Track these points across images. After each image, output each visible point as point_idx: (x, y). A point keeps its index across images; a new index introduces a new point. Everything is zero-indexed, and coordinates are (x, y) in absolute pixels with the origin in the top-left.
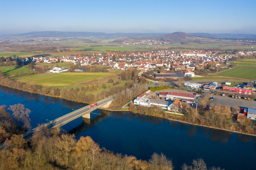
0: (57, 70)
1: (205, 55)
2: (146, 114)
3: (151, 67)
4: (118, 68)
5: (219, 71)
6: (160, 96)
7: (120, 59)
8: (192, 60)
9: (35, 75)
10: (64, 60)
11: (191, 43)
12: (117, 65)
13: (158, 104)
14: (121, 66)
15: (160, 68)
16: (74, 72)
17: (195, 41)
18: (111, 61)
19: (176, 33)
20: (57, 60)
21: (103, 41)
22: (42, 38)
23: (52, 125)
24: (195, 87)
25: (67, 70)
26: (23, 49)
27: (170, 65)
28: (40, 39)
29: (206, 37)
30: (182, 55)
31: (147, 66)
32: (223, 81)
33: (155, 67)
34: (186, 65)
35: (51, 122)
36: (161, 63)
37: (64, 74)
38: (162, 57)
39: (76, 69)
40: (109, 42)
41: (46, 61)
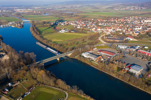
0: (63, 31)
3: (112, 31)
4: (94, 31)
6: (98, 52)
7: (100, 24)
8: (146, 26)
9: (52, 34)
10: (71, 24)
12: (94, 29)
13: (91, 57)
14: (96, 30)
15: (117, 32)
16: (71, 32)
18: (95, 25)
20: (68, 23)
24: (123, 48)
25: (67, 31)
27: (125, 30)
30: (142, 21)
31: (110, 30)
32: (145, 45)
33: (115, 31)
34: (135, 31)
35: (41, 61)
36: (121, 28)
37: (66, 34)
38: (128, 22)
39: (72, 30)
40: (106, 8)
41: (62, 24)
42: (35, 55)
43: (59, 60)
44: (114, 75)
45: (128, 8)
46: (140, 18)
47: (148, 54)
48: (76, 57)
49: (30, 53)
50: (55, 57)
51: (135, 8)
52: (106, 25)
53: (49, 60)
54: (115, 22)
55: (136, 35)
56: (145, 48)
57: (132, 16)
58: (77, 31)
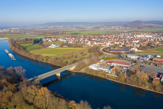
0: (53, 46)
1: (151, 36)
2: (94, 75)
3: (111, 44)
4: (90, 45)
5: (157, 47)
6: (108, 64)
7: (93, 39)
8: (141, 39)
9: (40, 49)
10: (60, 40)
11: (145, 28)
12: (89, 43)
13: (103, 69)
15: (116, 45)
16: (63, 47)
17: (148, 27)
18: (88, 40)
19: (136, 21)
20: (56, 40)
21: (88, 28)
22: (53, 26)
23: (35, 79)
24: (134, 58)
25: (59, 46)
26: (40, 33)
27: (123, 43)
29: (156, 24)
30: (134, 36)
31: (108, 44)
32: (155, 55)
33: (113, 44)
34: (134, 43)
35: (35, 77)
36: (118, 42)
37: (57, 48)
38: (121, 37)
39: (64, 45)
40: (91, 28)
41: (50, 40)
42: (24, 70)
43: (60, 75)
45: (113, 27)
46: (130, 34)
49: (15, 68)
50: (55, 72)
51: (119, 28)
52: (100, 40)
53: (47, 75)
54: (108, 38)
55: (138, 47)
56: (157, 57)
57: (122, 33)
58: (70, 46)
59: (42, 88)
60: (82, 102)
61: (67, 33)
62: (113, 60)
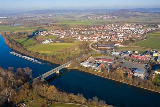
0: (47, 42)
1: (134, 29)
2: (85, 71)
3: (98, 39)
4: (80, 40)
5: (137, 42)
6: (96, 60)
7: (83, 33)
8: (125, 33)
9: (36, 45)
10: (52, 34)
11: (131, 17)
12: (80, 38)
13: (92, 66)
14: (82, 38)
15: (103, 39)
16: (56, 43)
17: (134, 16)
18: (78, 34)
20: (48, 34)
22: (41, 14)
23: (41, 78)
24: (117, 54)
25: (52, 41)
26: (30, 24)
27: (109, 38)
28: (40, 15)
29: (142, 12)
30: (120, 29)
31: (96, 38)
32: (134, 50)
33: (101, 39)
34: (118, 37)
35: (41, 76)
36: (105, 36)
37: (51, 44)
38: (108, 30)
39: (57, 40)
40: (80, 17)
41: (42, 34)
42: (31, 70)
44: (123, 81)
45: (101, 16)
46: (116, 26)
47: (141, 58)
48: (76, 68)
49: (24, 69)
51: (107, 17)
52: (89, 33)
53: (49, 73)
54: (96, 31)
55: (122, 41)
56: (135, 53)
57: (109, 24)
58: (62, 41)
59: (51, 86)
60: (78, 94)
61: (57, 24)
62: (100, 56)
